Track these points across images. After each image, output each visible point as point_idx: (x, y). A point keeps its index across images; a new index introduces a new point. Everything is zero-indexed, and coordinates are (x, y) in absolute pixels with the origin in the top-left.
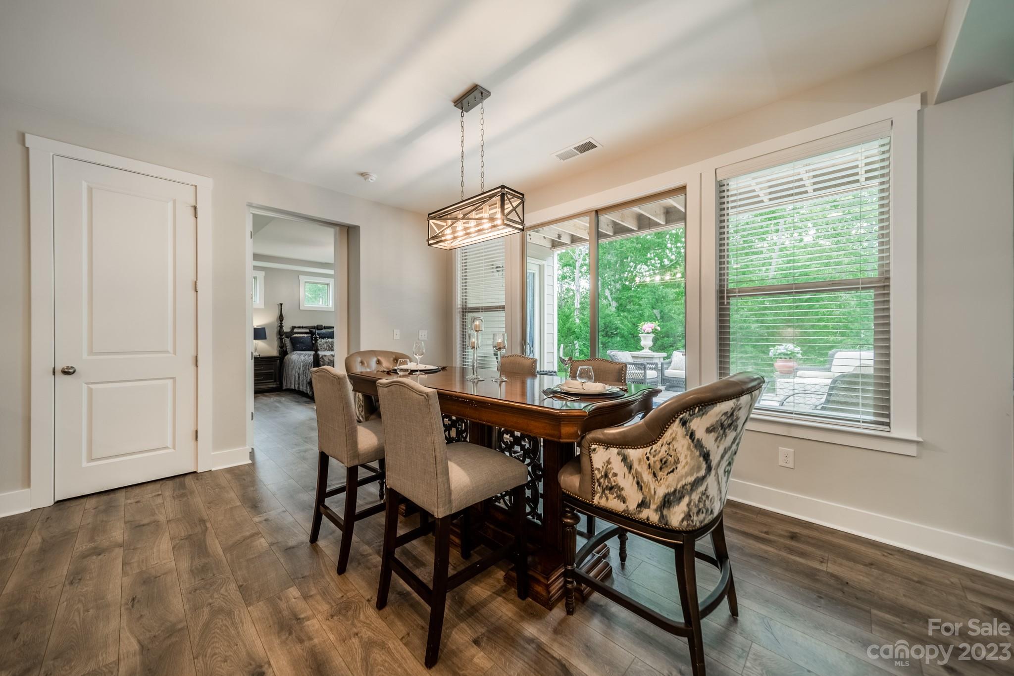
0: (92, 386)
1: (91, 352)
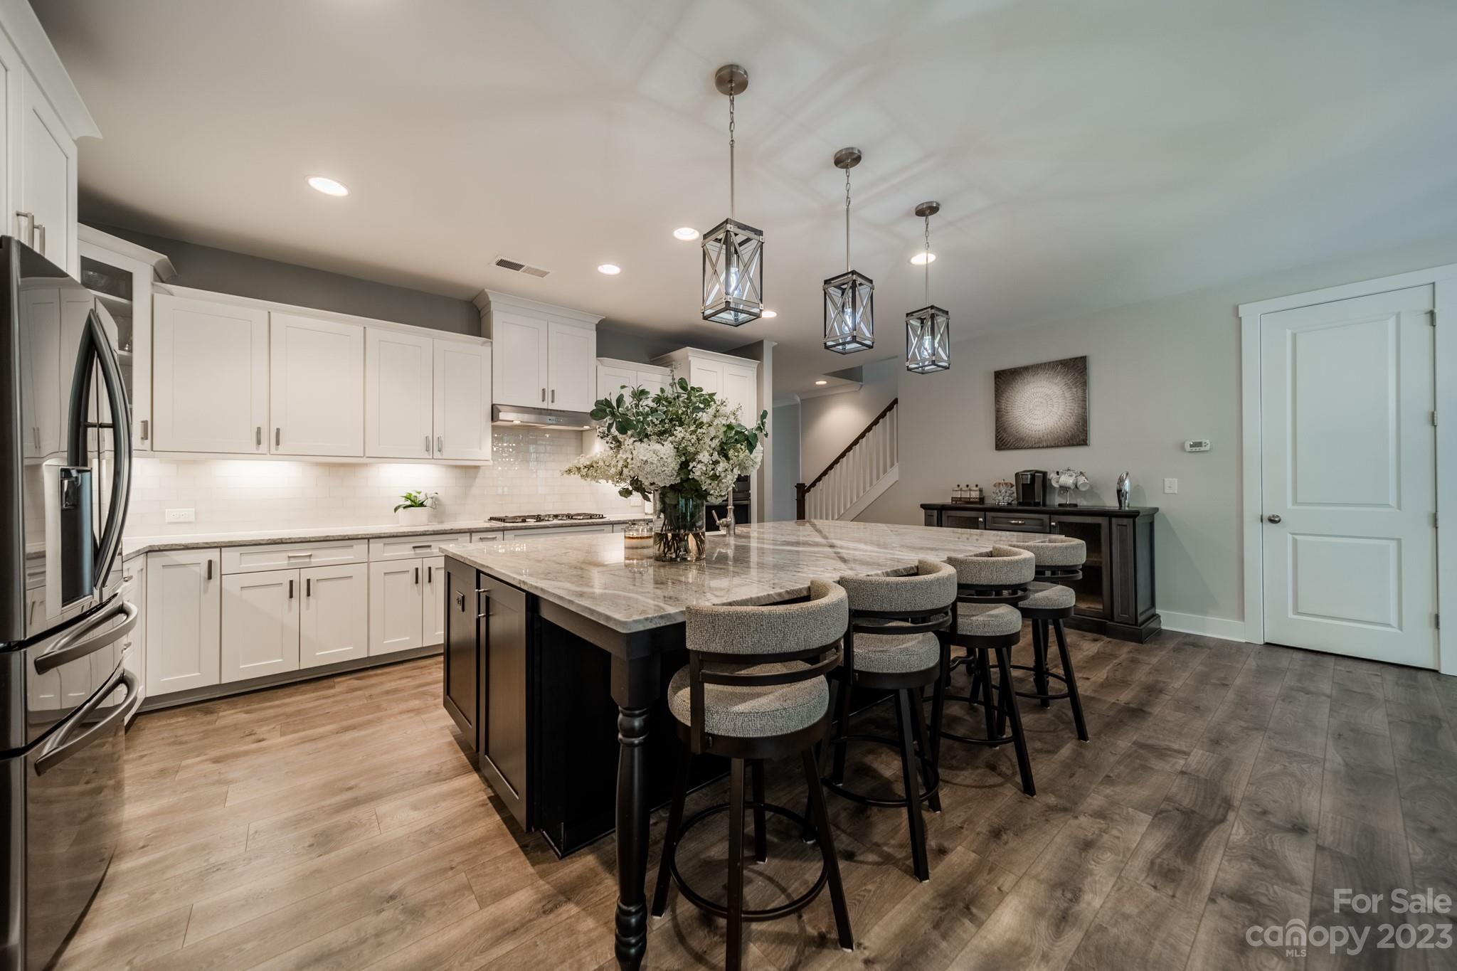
0: (1296, 537)
1: (1295, 502)
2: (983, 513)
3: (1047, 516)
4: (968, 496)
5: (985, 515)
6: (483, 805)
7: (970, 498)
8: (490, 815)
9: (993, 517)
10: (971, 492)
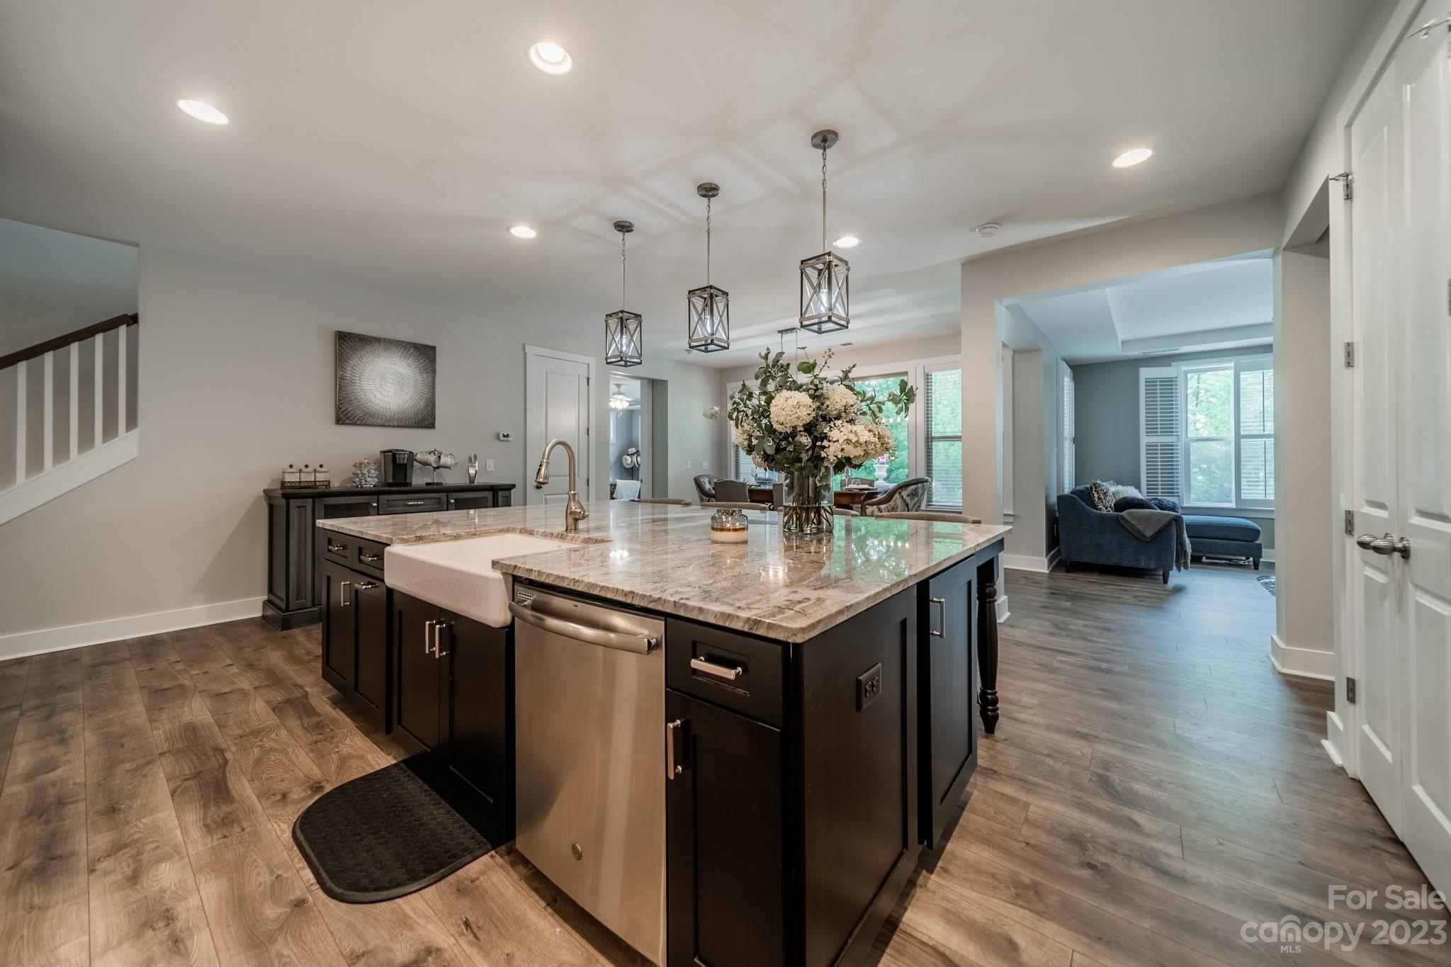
2: (376, 497)
3: (445, 494)
4: (313, 480)
5: (378, 498)
6: (945, 870)
7: (300, 482)
8: (952, 854)
9: (388, 501)
10: (317, 474)
